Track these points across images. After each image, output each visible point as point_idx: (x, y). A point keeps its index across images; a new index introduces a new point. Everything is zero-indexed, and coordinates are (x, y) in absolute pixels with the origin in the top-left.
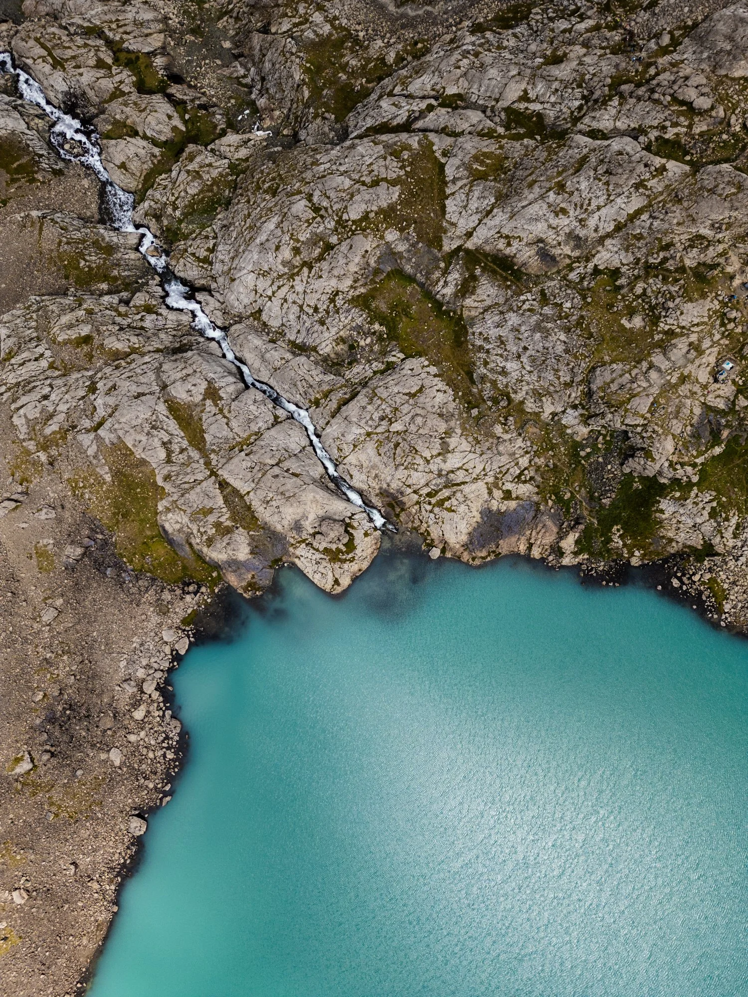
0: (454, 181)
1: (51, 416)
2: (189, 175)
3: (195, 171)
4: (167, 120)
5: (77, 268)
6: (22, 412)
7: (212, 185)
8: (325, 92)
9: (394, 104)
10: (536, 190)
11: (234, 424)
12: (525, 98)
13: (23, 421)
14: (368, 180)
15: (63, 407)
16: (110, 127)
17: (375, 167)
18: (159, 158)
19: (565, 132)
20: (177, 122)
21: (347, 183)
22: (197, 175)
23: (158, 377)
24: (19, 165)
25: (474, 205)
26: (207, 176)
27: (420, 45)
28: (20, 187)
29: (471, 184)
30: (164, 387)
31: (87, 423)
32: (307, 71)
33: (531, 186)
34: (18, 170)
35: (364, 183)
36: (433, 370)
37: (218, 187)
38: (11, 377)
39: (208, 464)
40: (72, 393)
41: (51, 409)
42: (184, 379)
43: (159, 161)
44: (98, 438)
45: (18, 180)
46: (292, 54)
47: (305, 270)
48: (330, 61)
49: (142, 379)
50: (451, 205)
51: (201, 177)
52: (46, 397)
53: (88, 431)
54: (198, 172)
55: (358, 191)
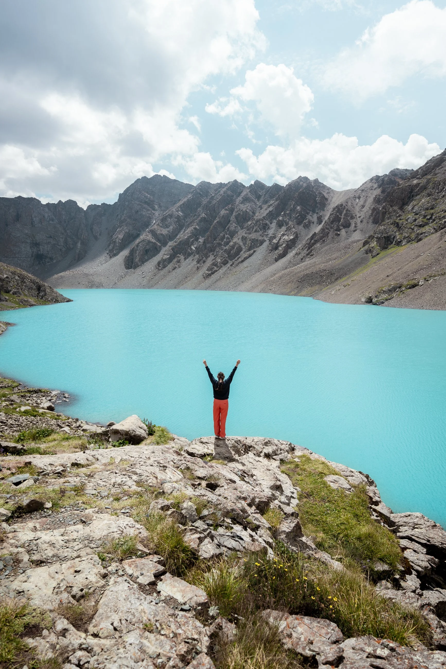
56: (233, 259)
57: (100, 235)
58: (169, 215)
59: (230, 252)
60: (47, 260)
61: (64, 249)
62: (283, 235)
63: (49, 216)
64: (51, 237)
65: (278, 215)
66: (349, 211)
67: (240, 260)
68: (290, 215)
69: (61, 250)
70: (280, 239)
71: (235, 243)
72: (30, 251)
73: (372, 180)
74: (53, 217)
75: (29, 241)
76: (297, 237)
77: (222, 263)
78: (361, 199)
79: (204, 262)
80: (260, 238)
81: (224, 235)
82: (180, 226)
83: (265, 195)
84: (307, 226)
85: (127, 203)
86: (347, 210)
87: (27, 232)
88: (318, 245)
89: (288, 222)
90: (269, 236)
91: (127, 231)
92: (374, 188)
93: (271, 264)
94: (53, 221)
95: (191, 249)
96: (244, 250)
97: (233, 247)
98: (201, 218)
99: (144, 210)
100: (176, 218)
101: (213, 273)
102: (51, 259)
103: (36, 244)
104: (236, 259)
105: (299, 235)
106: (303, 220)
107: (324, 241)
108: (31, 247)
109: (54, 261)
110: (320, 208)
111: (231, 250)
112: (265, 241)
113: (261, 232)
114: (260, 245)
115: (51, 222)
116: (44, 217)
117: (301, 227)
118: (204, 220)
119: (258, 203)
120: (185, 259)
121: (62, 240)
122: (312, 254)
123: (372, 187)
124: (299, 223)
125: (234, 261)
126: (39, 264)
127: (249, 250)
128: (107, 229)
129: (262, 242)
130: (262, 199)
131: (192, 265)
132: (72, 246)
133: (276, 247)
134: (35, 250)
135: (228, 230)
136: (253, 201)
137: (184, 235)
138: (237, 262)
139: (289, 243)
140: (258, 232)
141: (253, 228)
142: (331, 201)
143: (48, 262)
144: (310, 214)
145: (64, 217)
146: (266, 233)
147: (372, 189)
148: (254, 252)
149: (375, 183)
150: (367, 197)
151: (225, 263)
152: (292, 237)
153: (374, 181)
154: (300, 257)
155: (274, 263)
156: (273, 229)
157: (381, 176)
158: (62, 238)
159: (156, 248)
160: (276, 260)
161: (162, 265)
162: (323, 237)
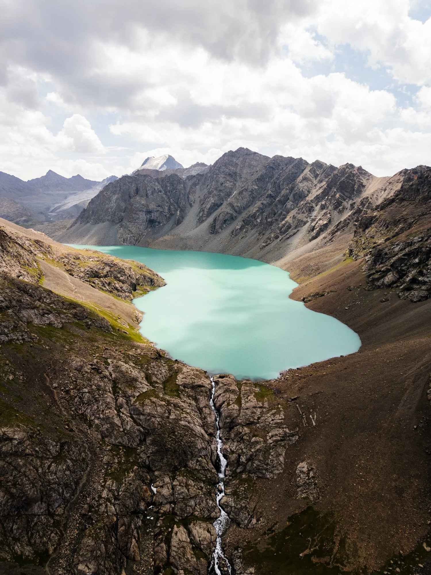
0: (139, 392)
1: (273, 414)
2: (189, 488)
3: (186, 488)
4: (178, 532)
5: (249, 485)
6: (280, 418)
7: (185, 476)
8: (132, 461)
9: (127, 425)
10: (130, 375)
11: (228, 396)
12: (110, 392)
13: (281, 415)
14: (154, 404)
15: (269, 415)
16: (201, 559)
17: (150, 405)
18: (193, 522)
19: (113, 381)
20: (176, 529)
21: (158, 408)
22: (187, 486)
23: (240, 414)
24: (250, 550)
25: (141, 386)
26: (184, 480)
27: (101, 443)
28: (255, 540)
29: (137, 388)
30: (239, 410)
31: (264, 410)
32: (128, 473)
33: (130, 376)
34: (252, 548)
35: (156, 405)
36: (177, 381)
37: (184, 473)
38: (281, 432)
39: (240, 393)
40: (265, 418)
41: (272, 416)
42: (233, 409)
43: (194, 521)
44: (263, 404)
45: (254, 544)
46: (125, 484)
47: (184, 410)
48: (120, 470)
49: (244, 414)
50: (144, 391)
51: (186, 483)
52: (273, 420)
53: (265, 408)
54: (186, 486)
55: (158, 405)
56: (283, 235)
57: (194, 202)
58: (245, 189)
59: (281, 229)
60: (156, 224)
61: (168, 215)
62: (320, 219)
63: (158, 189)
64: (159, 206)
65: (323, 198)
66: (371, 204)
67: (288, 236)
68: (330, 200)
69: (166, 216)
70: (317, 223)
71: (287, 222)
72: (145, 217)
73: (401, 172)
74: (161, 189)
75: (144, 210)
76: (330, 221)
77: (274, 238)
78: (386, 191)
79: (263, 234)
80: (305, 220)
81: (281, 213)
82: (253, 199)
83: (322, 174)
84: (341, 212)
85: (215, 176)
86: (370, 203)
87: (143, 202)
88: (339, 233)
89: (328, 206)
90: (312, 218)
91: (213, 201)
92: (400, 181)
93: (306, 244)
94: (161, 192)
95: (257, 222)
96: (292, 228)
97: (284, 225)
98: (268, 195)
99: (228, 182)
100: (250, 192)
101: (267, 245)
102: (159, 223)
103: (149, 212)
104: (285, 235)
105: (332, 220)
106: (339, 207)
107: (344, 230)
108: (146, 214)
109: (161, 225)
110: (355, 195)
111: (282, 228)
112: (308, 222)
113: (306, 215)
114: (304, 225)
115: (160, 193)
116: (155, 189)
117: (336, 212)
118: (270, 196)
119: (314, 182)
120: (252, 229)
121: (166, 208)
122: (332, 240)
123: (399, 180)
124: (335, 208)
125: (283, 236)
126: (151, 226)
127: (295, 228)
128: (199, 197)
129: (305, 223)
130: (318, 178)
131: (255, 236)
132: (173, 212)
133: (313, 229)
134: (148, 217)
135: (285, 208)
136: (310, 180)
137: (253, 209)
138: (285, 238)
139: (322, 227)
140: (305, 213)
141: (302, 210)
142: (368, 187)
143: (157, 225)
144: (347, 200)
145: (169, 188)
146: (310, 215)
147: (398, 182)
148: (298, 231)
149: (403, 176)
150: (391, 189)
151: (277, 237)
152: (325, 222)
153: (402, 174)
154: (325, 241)
155: (308, 243)
156: (317, 211)
157: (410, 170)
158: (167, 206)
159: (232, 218)
160: (310, 240)
161: (234, 233)
162: (344, 226)
